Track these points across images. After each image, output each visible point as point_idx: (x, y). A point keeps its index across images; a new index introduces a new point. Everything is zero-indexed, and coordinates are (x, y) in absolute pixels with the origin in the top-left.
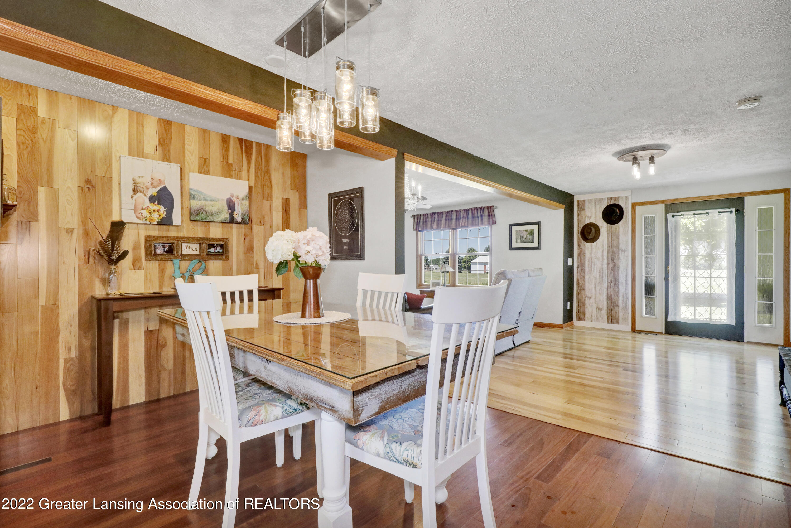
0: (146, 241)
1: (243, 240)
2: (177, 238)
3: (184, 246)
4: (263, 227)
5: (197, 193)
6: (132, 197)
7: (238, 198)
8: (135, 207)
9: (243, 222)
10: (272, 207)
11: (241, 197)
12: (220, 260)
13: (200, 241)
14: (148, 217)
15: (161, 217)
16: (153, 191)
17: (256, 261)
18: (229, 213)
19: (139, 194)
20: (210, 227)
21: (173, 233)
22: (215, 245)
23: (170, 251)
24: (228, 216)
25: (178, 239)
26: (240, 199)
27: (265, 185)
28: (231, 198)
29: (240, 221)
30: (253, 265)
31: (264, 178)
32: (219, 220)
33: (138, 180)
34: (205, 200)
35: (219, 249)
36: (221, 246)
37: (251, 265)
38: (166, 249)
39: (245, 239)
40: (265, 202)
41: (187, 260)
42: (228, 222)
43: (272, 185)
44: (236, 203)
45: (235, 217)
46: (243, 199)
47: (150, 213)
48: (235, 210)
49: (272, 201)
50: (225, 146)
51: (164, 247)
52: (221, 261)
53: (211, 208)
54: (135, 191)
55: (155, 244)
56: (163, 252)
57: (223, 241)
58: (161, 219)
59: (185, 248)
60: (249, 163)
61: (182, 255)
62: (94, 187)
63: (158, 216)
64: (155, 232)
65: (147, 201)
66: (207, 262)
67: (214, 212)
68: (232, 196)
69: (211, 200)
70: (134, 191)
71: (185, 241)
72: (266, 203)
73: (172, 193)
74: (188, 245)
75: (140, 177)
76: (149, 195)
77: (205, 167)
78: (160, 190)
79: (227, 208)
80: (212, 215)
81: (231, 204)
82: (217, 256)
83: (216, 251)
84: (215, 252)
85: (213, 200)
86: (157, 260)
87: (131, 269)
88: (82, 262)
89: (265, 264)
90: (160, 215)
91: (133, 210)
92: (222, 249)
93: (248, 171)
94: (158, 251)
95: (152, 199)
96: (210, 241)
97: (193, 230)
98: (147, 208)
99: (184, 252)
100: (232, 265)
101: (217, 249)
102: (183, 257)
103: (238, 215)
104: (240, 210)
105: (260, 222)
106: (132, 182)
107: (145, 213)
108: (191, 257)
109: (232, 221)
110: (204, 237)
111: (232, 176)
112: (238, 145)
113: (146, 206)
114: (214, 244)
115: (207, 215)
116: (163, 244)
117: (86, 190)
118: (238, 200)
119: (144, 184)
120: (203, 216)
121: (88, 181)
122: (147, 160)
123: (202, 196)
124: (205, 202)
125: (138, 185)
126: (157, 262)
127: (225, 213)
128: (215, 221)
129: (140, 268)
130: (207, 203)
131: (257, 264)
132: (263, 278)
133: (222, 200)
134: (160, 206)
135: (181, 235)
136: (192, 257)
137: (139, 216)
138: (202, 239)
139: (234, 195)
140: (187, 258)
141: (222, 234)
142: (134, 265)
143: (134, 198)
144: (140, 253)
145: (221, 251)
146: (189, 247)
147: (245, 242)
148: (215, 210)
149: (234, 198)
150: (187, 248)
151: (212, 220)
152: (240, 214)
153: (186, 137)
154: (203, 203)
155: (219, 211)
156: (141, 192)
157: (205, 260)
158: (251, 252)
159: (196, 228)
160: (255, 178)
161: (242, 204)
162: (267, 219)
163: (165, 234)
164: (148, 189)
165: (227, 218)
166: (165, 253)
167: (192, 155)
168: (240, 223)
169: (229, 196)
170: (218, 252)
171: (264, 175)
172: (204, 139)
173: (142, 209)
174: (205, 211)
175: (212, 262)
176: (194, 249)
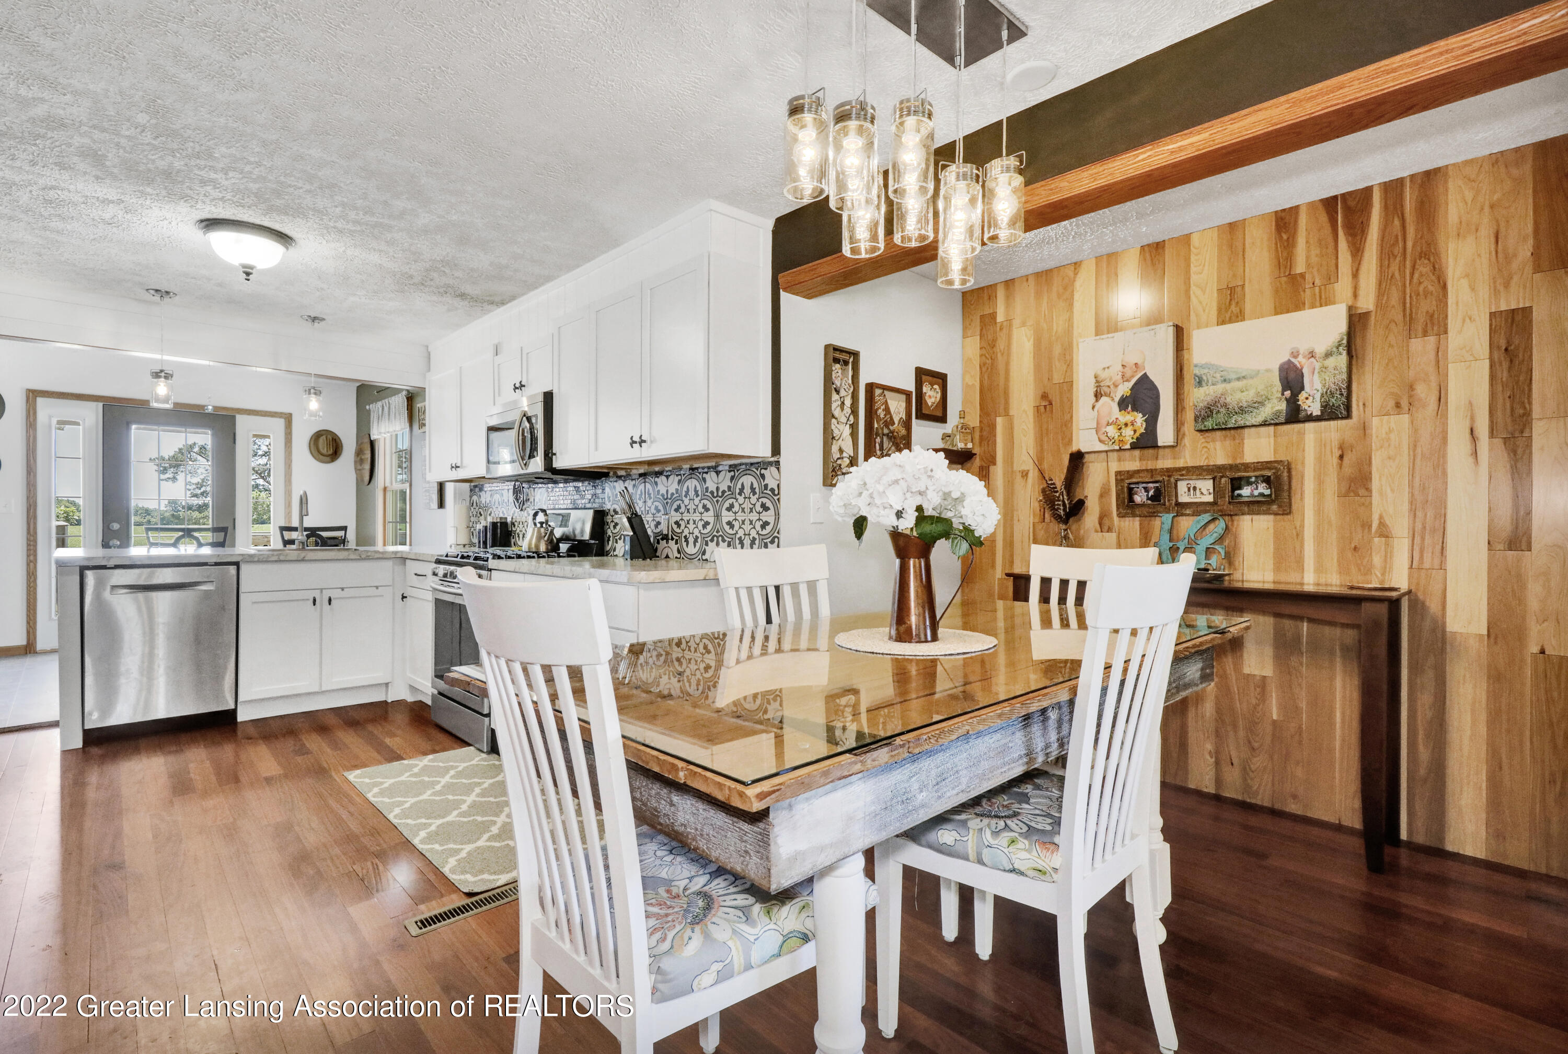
0: (1118, 482)
1: (1335, 460)
2: (1168, 470)
3: (1182, 486)
4: (1407, 416)
5: (1206, 371)
6: (1093, 407)
7: (1312, 355)
8: (1098, 423)
9: (1329, 413)
10: (1446, 352)
11: (1320, 350)
12: (1267, 513)
13: (1214, 472)
14: (1116, 437)
15: (1137, 434)
16: (1124, 389)
17: (1381, 517)
18: (1286, 399)
19: (1104, 399)
20: (1243, 440)
21: (1165, 462)
22: (1253, 479)
23: (1156, 497)
24: (1283, 406)
25: (1169, 472)
26: (1317, 356)
27: (1418, 294)
28: (1293, 360)
29: (1319, 413)
30: (1370, 526)
31: (1412, 274)
32: (1259, 419)
33: (1103, 375)
34: (1225, 380)
35: (1263, 489)
36: (1267, 480)
37: (1363, 526)
38: (1151, 493)
39: (1341, 457)
40: (1416, 344)
41: (1188, 515)
42: (1283, 420)
43: (1444, 287)
44: (1305, 371)
45: (1304, 406)
46: (1328, 355)
47: (1120, 429)
48: (1302, 388)
49: (1446, 332)
50: (1285, 237)
51: (1147, 490)
52: (1271, 517)
53: (1237, 396)
54: (1098, 395)
55: (1132, 486)
56: (1145, 499)
57: (1270, 469)
58: (1137, 439)
59: (1186, 490)
60: (1357, 251)
61: (1178, 504)
62: (1051, 404)
63: (1132, 433)
64: (1133, 463)
65: (1115, 408)
66: (1235, 518)
67: (1245, 405)
68: (1295, 354)
69: (1238, 379)
70: (1096, 396)
71: (1182, 475)
72: (1422, 347)
73: (1156, 383)
74: (1193, 483)
75: (1104, 369)
76: (1117, 399)
77: (1233, 307)
78: (1136, 384)
79: (1280, 389)
80: (1242, 410)
81: (1292, 376)
82: (1256, 506)
83: (1256, 493)
84: (1252, 495)
85: (1244, 377)
86: (1134, 515)
87: (1097, 531)
88: (1037, 520)
89: (1414, 522)
90: (1135, 431)
91: (1094, 431)
92: (1270, 488)
93: (1355, 275)
94: (1138, 499)
95: (1123, 404)
96: (1239, 470)
97: (1205, 450)
98: (1115, 423)
99: (1184, 498)
100: (1302, 526)
101: (1257, 488)
102: (1181, 508)
103: (1311, 398)
104: (1318, 385)
105: (1398, 405)
106: (1094, 381)
107: (1112, 431)
108: (1198, 508)
109: (1295, 415)
110: (1230, 462)
111: (1304, 304)
112: (1323, 218)
113: (1113, 418)
114: (1251, 477)
115: (1230, 414)
116: (1144, 485)
117: (1042, 408)
118: (1312, 359)
119: (1111, 379)
120: (1221, 418)
121: (1044, 396)
122: (1116, 334)
123: (1218, 375)
124: (1224, 385)
125: (1102, 384)
126: (1138, 519)
127: (1275, 401)
128: (1248, 424)
129: (1109, 530)
130: (1228, 386)
131: (1382, 524)
132: (1406, 564)
133: (1268, 371)
134: (1136, 413)
135: (1180, 463)
136: (1202, 508)
137: (1104, 438)
138: (1221, 469)
139: (1301, 352)
140: (1188, 512)
141: (1275, 451)
142: (1100, 524)
143: (1096, 409)
144: (1110, 504)
145: (1267, 492)
146: (1195, 488)
147: (1341, 466)
148: (1249, 398)
149: (1300, 358)
150: (1189, 489)
151: (1241, 423)
152: (1318, 396)
153: (1193, 258)
154: (1220, 388)
155: (1259, 400)
156: (1106, 395)
157: (1231, 515)
158: (1362, 492)
159: (1211, 445)
160: (1380, 284)
161: (1324, 368)
162: (1426, 392)
163: (1150, 465)
164: (1116, 386)
165: (1280, 412)
166: (1149, 502)
167: (1204, 292)
168: (1318, 419)
169: (1285, 358)
170: (1262, 495)
171: (1414, 267)
172: (1231, 246)
173: (1108, 424)
174: (1225, 405)
175: (1247, 518)
176: (1205, 492)
